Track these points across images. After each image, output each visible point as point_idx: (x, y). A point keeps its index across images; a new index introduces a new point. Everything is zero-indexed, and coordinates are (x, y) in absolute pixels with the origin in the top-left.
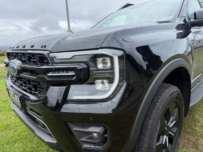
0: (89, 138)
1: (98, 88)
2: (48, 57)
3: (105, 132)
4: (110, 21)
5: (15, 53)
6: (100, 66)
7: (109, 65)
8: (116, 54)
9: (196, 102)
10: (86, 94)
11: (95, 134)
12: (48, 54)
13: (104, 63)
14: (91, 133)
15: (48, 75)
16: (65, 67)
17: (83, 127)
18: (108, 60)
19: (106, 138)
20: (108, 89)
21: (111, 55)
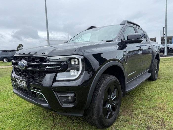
0: (66, 100)
1: (71, 74)
2: (46, 59)
3: (75, 96)
4: (80, 37)
5: (21, 57)
6: (73, 63)
7: (77, 63)
8: (80, 58)
9: (131, 89)
10: (66, 77)
11: (70, 97)
12: (47, 57)
13: (75, 62)
14: (68, 97)
15: (46, 67)
16: (55, 63)
17: (64, 94)
18: (77, 60)
19: (75, 99)
20: (76, 74)
21: (78, 58)
